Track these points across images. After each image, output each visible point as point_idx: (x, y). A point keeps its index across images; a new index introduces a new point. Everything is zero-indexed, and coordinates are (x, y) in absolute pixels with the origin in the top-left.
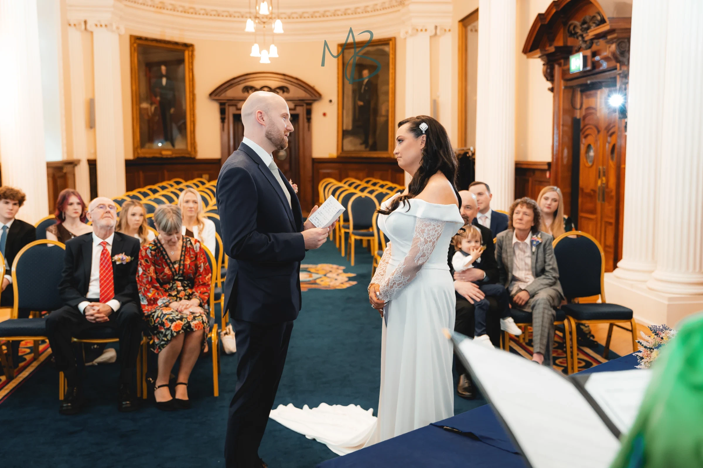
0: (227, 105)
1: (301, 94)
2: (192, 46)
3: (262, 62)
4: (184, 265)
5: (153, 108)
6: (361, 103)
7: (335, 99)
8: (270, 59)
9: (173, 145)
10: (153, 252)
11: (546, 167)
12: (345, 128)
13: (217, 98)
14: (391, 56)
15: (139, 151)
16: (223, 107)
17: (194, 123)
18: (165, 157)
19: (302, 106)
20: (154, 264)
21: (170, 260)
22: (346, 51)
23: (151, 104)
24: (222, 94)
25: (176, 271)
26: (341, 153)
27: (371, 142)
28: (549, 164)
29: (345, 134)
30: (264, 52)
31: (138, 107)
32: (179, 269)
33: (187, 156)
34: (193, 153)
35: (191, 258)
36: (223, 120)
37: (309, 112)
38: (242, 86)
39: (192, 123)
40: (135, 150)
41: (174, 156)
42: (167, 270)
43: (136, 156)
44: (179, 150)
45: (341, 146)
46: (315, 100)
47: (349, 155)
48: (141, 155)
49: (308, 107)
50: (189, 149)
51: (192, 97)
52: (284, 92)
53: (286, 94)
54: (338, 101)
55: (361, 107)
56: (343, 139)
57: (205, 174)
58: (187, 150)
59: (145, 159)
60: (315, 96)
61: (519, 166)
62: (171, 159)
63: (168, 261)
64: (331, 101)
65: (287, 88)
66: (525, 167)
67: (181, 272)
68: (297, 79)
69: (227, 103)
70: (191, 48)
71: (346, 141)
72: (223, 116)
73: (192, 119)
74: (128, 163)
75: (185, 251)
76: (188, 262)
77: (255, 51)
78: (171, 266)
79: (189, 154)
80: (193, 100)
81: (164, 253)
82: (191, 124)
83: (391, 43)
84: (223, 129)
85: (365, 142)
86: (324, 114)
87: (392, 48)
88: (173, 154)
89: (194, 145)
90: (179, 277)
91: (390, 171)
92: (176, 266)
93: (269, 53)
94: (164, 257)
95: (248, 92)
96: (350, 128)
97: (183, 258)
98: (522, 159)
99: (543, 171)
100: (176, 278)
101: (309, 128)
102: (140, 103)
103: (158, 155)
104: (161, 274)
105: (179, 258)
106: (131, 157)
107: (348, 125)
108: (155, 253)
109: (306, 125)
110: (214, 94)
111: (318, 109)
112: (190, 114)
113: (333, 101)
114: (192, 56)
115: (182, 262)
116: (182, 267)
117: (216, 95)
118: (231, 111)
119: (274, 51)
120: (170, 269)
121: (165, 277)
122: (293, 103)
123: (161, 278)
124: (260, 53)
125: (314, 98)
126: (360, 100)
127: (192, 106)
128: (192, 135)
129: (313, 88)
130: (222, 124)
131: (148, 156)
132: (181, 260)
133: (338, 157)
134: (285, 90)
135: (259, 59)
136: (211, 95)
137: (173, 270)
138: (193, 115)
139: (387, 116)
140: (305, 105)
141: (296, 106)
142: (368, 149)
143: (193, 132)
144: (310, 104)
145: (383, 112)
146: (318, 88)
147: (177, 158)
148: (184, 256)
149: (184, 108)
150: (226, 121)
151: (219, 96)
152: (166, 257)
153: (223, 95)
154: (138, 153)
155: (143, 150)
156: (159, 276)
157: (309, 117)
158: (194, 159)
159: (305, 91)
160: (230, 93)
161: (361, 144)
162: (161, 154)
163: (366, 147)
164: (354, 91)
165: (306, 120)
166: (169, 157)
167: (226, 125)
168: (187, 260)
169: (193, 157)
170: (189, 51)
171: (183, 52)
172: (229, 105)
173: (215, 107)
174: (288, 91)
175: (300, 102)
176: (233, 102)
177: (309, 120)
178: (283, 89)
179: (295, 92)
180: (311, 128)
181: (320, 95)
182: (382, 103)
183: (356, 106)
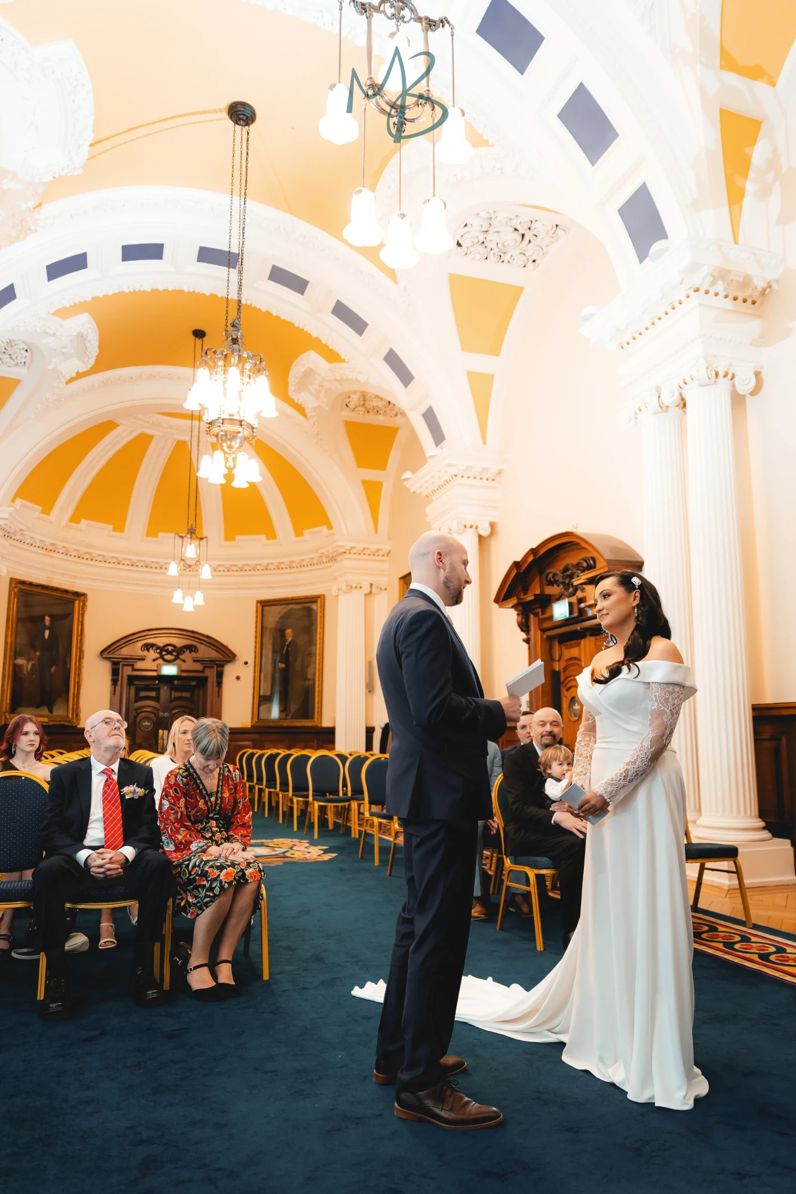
0: (121, 664)
1: (213, 654)
2: (84, 595)
3: (184, 609)
4: (222, 798)
6: (282, 666)
7: (251, 661)
8: (195, 606)
9: (51, 712)
10: (185, 780)
12: (262, 693)
13: (109, 656)
14: (319, 615)
16: (116, 667)
17: (78, 685)
19: (212, 667)
20: (185, 795)
21: (206, 790)
22: (266, 609)
24: (115, 652)
25: (212, 805)
26: (256, 722)
27: (293, 709)
29: (262, 700)
30: (189, 599)
32: (216, 804)
33: (66, 724)
34: (73, 720)
35: (230, 790)
36: (114, 682)
37: (220, 675)
38: (141, 644)
40: (3, 714)
41: (51, 724)
42: (201, 804)
44: (58, 717)
45: (257, 715)
46: (228, 662)
47: (265, 724)
49: (219, 669)
50: (71, 716)
51: (79, 655)
52: (191, 651)
53: (194, 654)
54: (255, 662)
55: (281, 670)
56: (259, 706)
58: (67, 717)
60: (229, 656)
63: (204, 792)
64: (246, 663)
65: (196, 647)
67: (218, 808)
68: (208, 637)
69: (121, 662)
70: (82, 598)
71: (263, 708)
72: (116, 677)
73: (77, 679)
75: (223, 780)
76: (226, 795)
77: (178, 597)
78: (207, 799)
79: (69, 721)
80: (81, 659)
81: (199, 781)
82: (75, 687)
83: (319, 600)
84: (114, 692)
85: (287, 709)
86: (238, 678)
87: (321, 606)
88: (49, 721)
90: (215, 814)
92: (213, 799)
93: (193, 600)
94: (198, 787)
95: (148, 650)
96: (268, 693)
97: (220, 789)
100: (211, 815)
101: (219, 694)
104: (193, 810)
105: (215, 789)
107: (266, 690)
108: (187, 781)
109: (217, 689)
110: (106, 653)
111: (230, 672)
112: (75, 674)
113: (249, 662)
114: (83, 607)
115: (219, 795)
116: (219, 802)
117: (108, 653)
118: (125, 671)
119: (199, 598)
120: (206, 802)
121: (199, 814)
122: (202, 664)
123: (193, 815)
124: (183, 599)
125: (227, 659)
126: (281, 661)
127: (78, 664)
128: (76, 699)
129: (226, 648)
130: (113, 687)
132: (218, 792)
133: (254, 726)
134: (193, 649)
135: (182, 605)
136: (102, 652)
137: (209, 804)
138: (79, 675)
139: (314, 680)
140: (215, 666)
141: (204, 667)
142: (290, 717)
143: (78, 695)
144: (222, 666)
145: (309, 676)
146: (231, 647)
147: (54, 727)
148: (222, 786)
149: (68, 666)
150: (119, 683)
151: (112, 654)
152: (201, 787)
156: (190, 812)
157: (219, 680)
158: (75, 727)
159: (216, 651)
160: (126, 651)
161: (281, 711)
165: (215, 684)
167: (118, 688)
168: (226, 792)
169: (72, 725)
170: (80, 601)
171: (73, 603)
172: (124, 665)
173: (105, 668)
174: (196, 651)
175: (209, 663)
176: (130, 661)
177: (220, 684)
178: (191, 648)
179: (205, 652)
180: (222, 694)
181: (234, 656)
182: (308, 666)
183: (277, 668)
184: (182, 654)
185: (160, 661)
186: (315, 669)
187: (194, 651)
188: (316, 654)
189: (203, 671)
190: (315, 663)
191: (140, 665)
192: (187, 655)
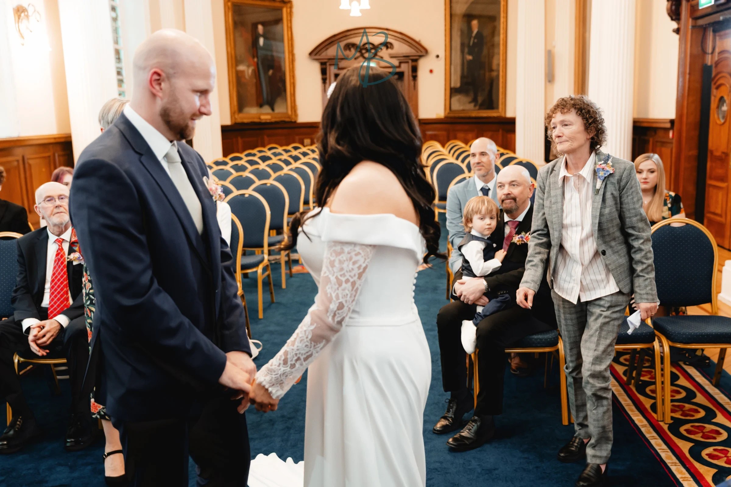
0: (328, 64)
1: (406, 50)
2: (291, 3)
5: (250, 71)
6: (470, 58)
7: (442, 54)
9: (273, 109)
11: (668, 125)
12: (453, 85)
13: (317, 57)
15: (236, 116)
16: (324, 66)
17: (294, 85)
18: (263, 121)
19: (408, 62)
22: (454, 1)
23: (248, 66)
24: (322, 53)
26: (449, 113)
27: (480, 99)
28: (672, 122)
29: (453, 92)
31: (234, 71)
33: (287, 120)
34: (293, 116)
36: (324, 80)
37: (415, 70)
38: (342, 44)
39: (292, 86)
40: (232, 114)
41: (273, 120)
43: (234, 122)
44: (278, 113)
45: (449, 106)
46: (421, 56)
47: (457, 115)
48: (239, 121)
49: (414, 64)
50: (290, 112)
51: (291, 57)
52: (387, 48)
53: (390, 51)
54: (446, 56)
55: (470, 62)
56: (451, 97)
57: (307, 138)
58: (287, 113)
59: (243, 124)
60: (421, 52)
61: (638, 124)
62: (271, 123)
64: (438, 56)
65: (391, 44)
66: (645, 125)
68: (401, 33)
69: (328, 62)
70: (289, 5)
71: (455, 99)
72: (324, 77)
73: (292, 81)
74: (225, 130)
79: (289, 117)
80: (293, 61)
82: (290, 86)
84: (324, 90)
85: (474, 100)
86: (431, 71)
88: (272, 118)
89: (294, 108)
91: (501, 132)
95: (350, 50)
96: (458, 85)
98: (642, 116)
99: (666, 130)
101: (415, 87)
102: (237, 65)
103: (256, 120)
106: (228, 122)
107: (456, 83)
109: (412, 83)
110: (315, 53)
111: (424, 65)
112: (290, 76)
113: (440, 56)
114: (291, 15)
117: (316, 55)
118: (332, 70)
122: (399, 60)
125: (420, 54)
126: (470, 53)
127: (291, 66)
128: (293, 98)
129: (418, 43)
130: (323, 85)
131: (246, 121)
133: (446, 117)
134: (389, 46)
136: (311, 54)
138: (293, 77)
140: (410, 61)
141: (400, 63)
142: (477, 107)
143: (293, 95)
144: (415, 61)
145: (494, 67)
146: (424, 43)
147: (276, 123)
149: (283, 69)
150: (328, 80)
151: (320, 55)
153: (324, 54)
154: (235, 119)
155: (241, 115)
157: (414, 74)
158: (295, 122)
159: (409, 46)
160: (332, 52)
161: (470, 102)
162: (260, 118)
163: (475, 106)
164: (463, 45)
165: (411, 78)
166: (268, 121)
167: (327, 84)
169: (293, 121)
170: (287, 8)
171: (281, 9)
172: (330, 65)
173: (316, 67)
174: (392, 47)
175: (404, 59)
176: (334, 61)
177: (415, 78)
178: (387, 45)
179: (400, 48)
180: (417, 87)
181: (426, 51)
182: (493, 57)
183: (465, 61)
184: (380, 52)
185: (361, 59)
186: (499, 59)
187: (391, 48)
188: (499, 44)
189: (399, 67)
190: (499, 54)
191: (342, 64)
192: (384, 53)
